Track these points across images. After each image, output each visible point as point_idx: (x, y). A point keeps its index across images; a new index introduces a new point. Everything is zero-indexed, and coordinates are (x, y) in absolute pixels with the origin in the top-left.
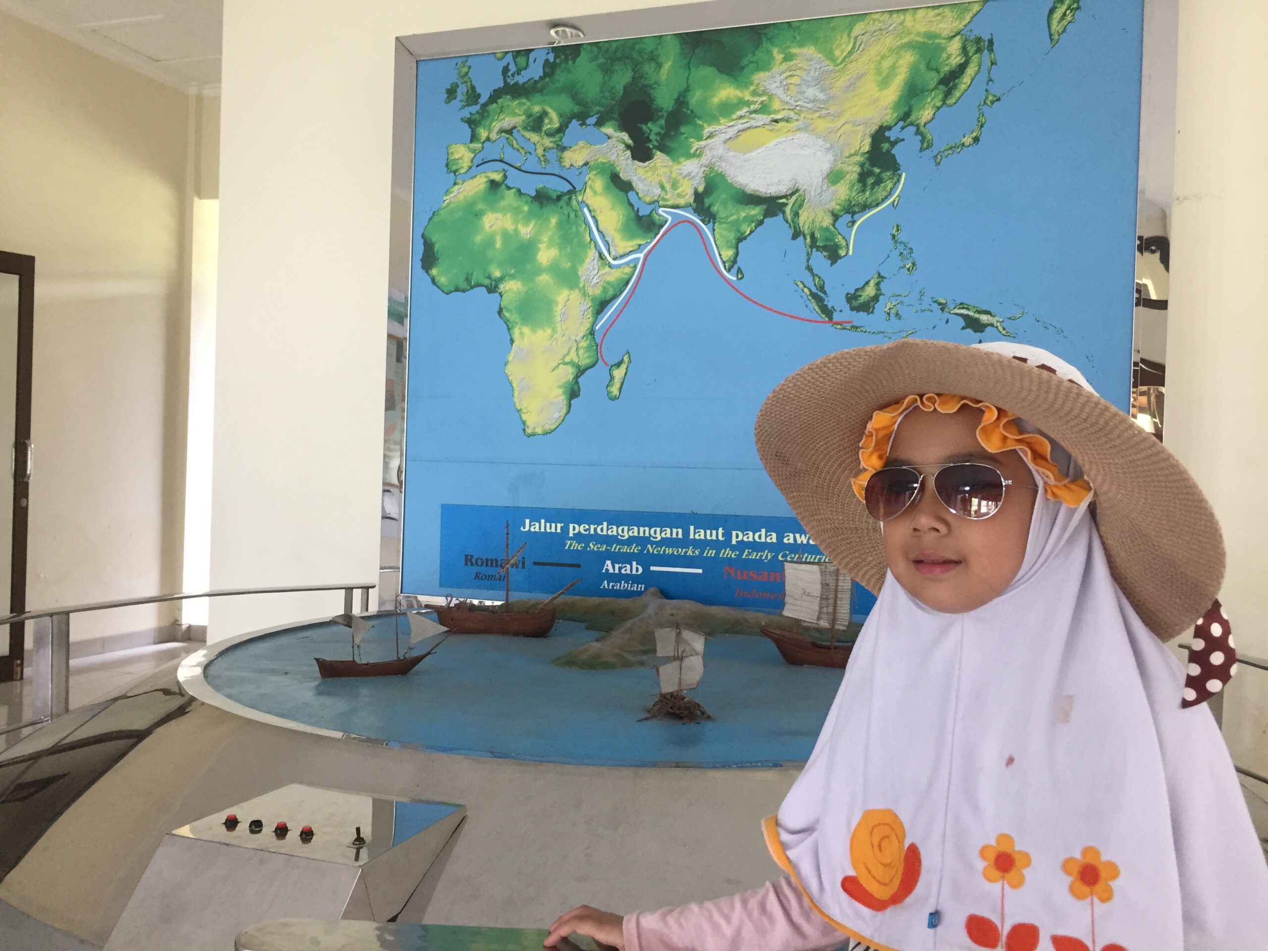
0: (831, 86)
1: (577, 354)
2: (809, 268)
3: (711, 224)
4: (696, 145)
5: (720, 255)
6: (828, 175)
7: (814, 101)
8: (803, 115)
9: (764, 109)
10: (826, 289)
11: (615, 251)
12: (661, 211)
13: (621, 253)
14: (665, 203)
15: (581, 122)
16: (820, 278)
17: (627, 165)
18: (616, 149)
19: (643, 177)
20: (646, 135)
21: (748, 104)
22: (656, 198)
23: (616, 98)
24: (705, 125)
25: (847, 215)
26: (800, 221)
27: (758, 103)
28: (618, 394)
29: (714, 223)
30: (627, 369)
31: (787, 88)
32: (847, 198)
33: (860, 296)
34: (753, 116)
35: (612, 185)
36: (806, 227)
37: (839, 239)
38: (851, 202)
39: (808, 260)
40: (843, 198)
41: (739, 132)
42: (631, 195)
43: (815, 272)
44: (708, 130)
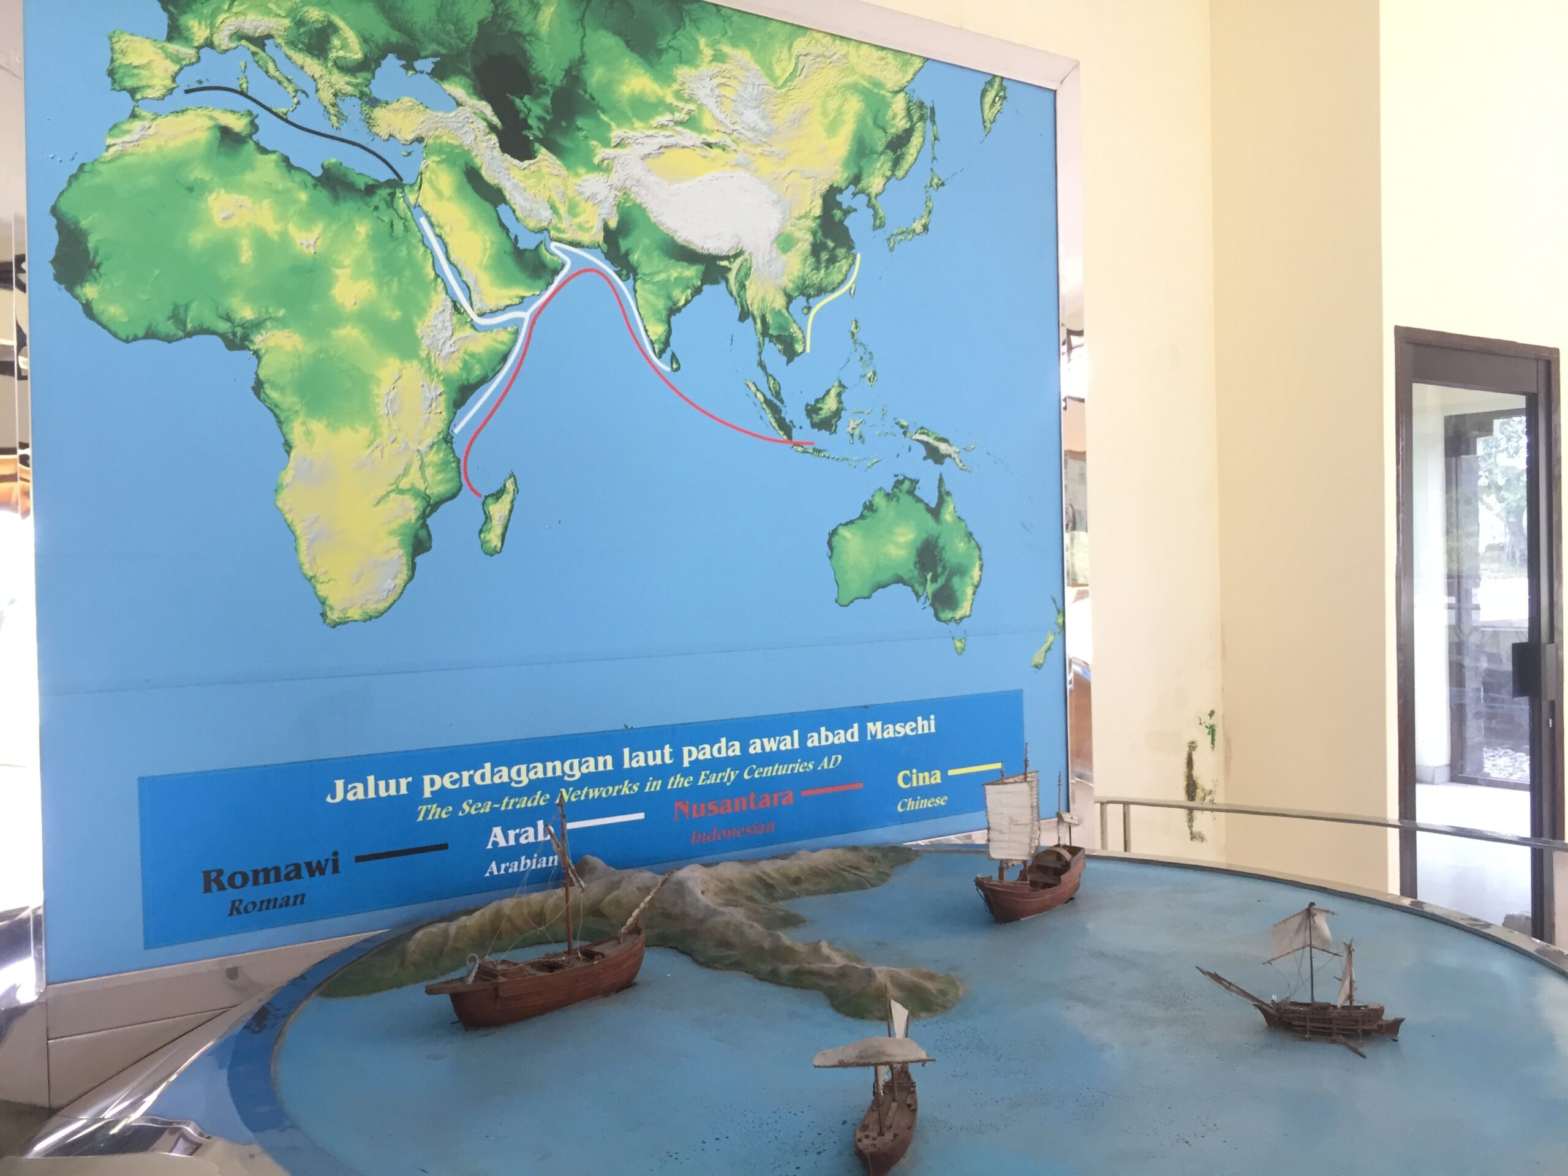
0: (774, 114)
1: (423, 477)
2: (762, 365)
3: (631, 280)
4: (601, 153)
5: (646, 331)
6: (777, 239)
7: (754, 129)
8: (742, 146)
9: (691, 122)
10: (783, 395)
11: (481, 301)
12: (553, 246)
13: (493, 307)
14: (562, 236)
15: (403, 62)
16: (774, 379)
17: (493, 158)
18: (472, 126)
19: (522, 185)
20: (522, 115)
21: (671, 109)
22: (544, 224)
23: (468, 39)
24: (613, 124)
25: (801, 297)
26: (747, 296)
27: (684, 112)
28: (499, 545)
29: (635, 281)
30: (512, 502)
31: (720, 100)
32: (801, 274)
33: (821, 409)
34: (679, 128)
35: (469, 188)
36: (755, 306)
37: (794, 329)
38: (805, 280)
39: (760, 353)
40: (796, 273)
41: (661, 147)
42: (502, 208)
43: (769, 371)
44: (616, 133)
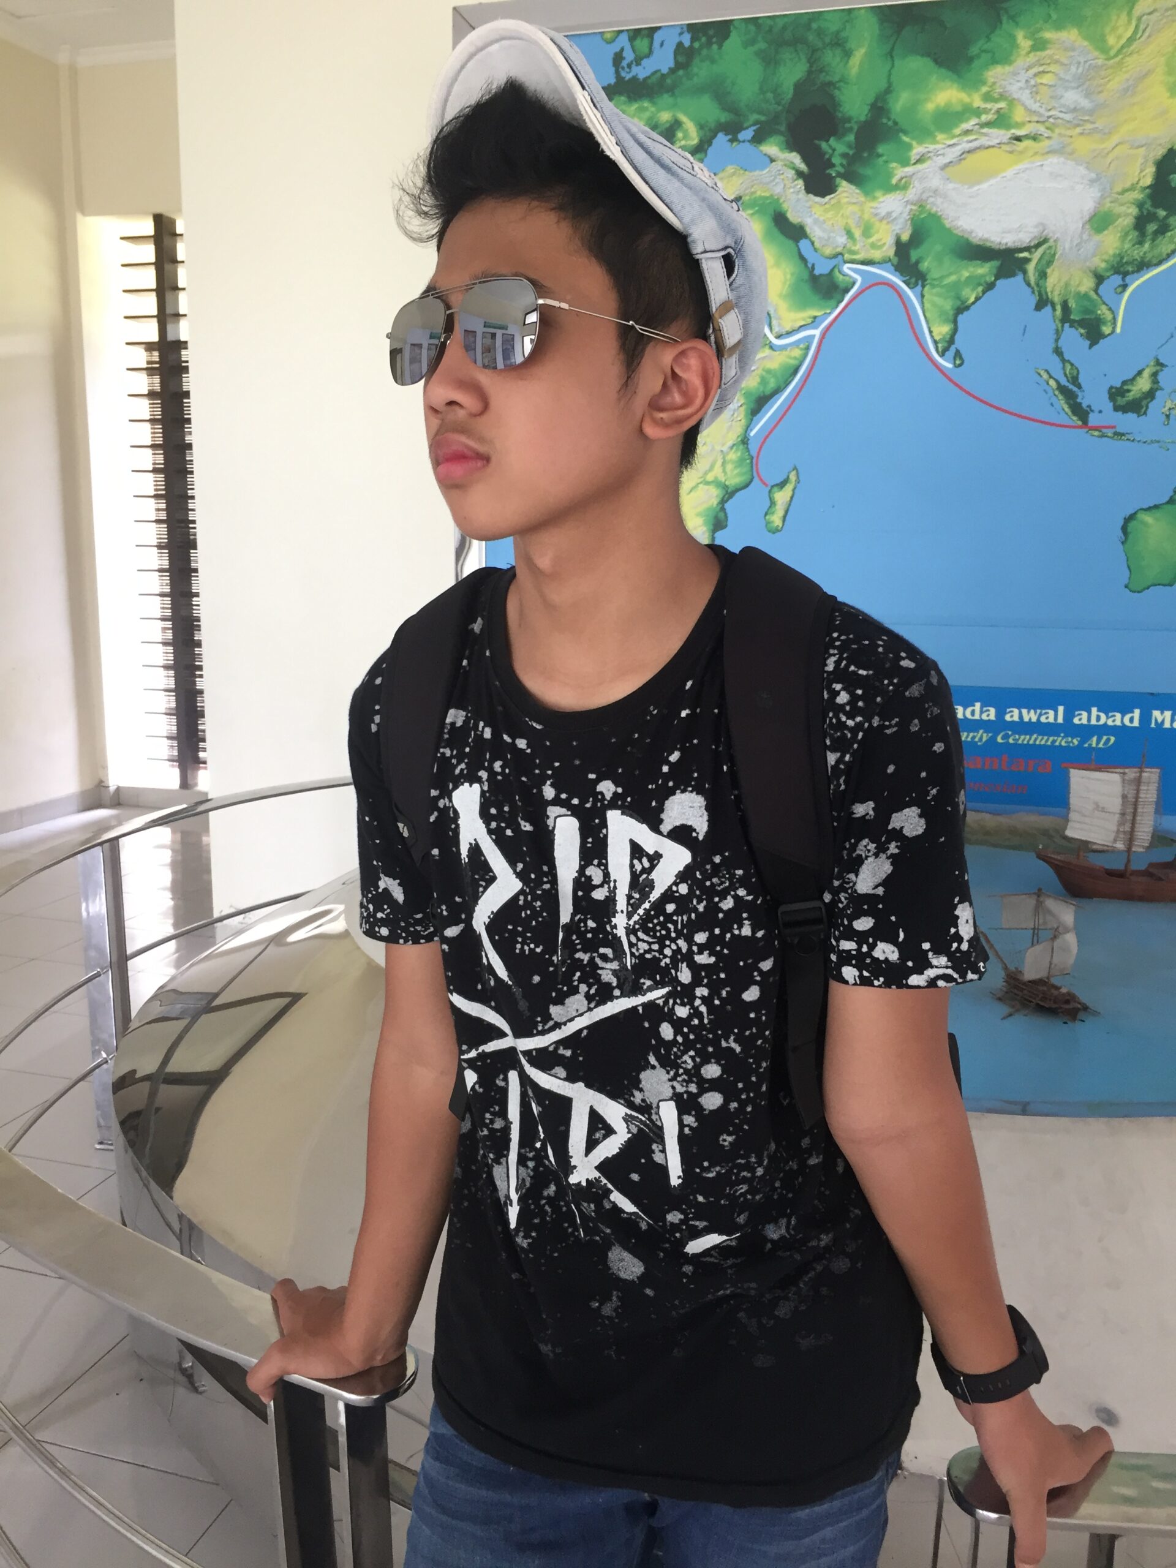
0: (1100, 89)
1: (724, 471)
2: (1058, 352)
3: (919, 288)
4: (900, 172)
5: (931, 332)
6: (1090, 220)
7: (1075, 110)
8: (1057, 131)
9: (1001, 120)
10: (1080, 380)
11: (779, 325)
12: (846, 268)
13: (788, 328)
14: (854, 257)
15: (730, 137)
16: (1072, 365)
17: (798, 200)
18: (782, 177)
19: (822, 218)
20: (827, 156)
21: (978, 112)
22: (839, 250)
23: (783, 102)
24: (914, 143)
25: (1116, 276)
26: (1047, 284)
27: (993, 111)
28: (781, 525)
29: (923, 286)
30: (794, 490)
31: (1035, 91)
32: (1117, 252)
33: (1129, 391)
34: (985, 130)
35: (776, 232)
36: (1056, 293)
37: (1103, 311)
38: (1122, 258)
39: (1057, 340)
40: (1111, 252)
41: (963, 153)
42: (804, 244)
43: (1067, 356)
44: (917, 150)
